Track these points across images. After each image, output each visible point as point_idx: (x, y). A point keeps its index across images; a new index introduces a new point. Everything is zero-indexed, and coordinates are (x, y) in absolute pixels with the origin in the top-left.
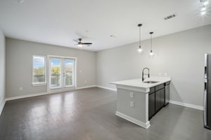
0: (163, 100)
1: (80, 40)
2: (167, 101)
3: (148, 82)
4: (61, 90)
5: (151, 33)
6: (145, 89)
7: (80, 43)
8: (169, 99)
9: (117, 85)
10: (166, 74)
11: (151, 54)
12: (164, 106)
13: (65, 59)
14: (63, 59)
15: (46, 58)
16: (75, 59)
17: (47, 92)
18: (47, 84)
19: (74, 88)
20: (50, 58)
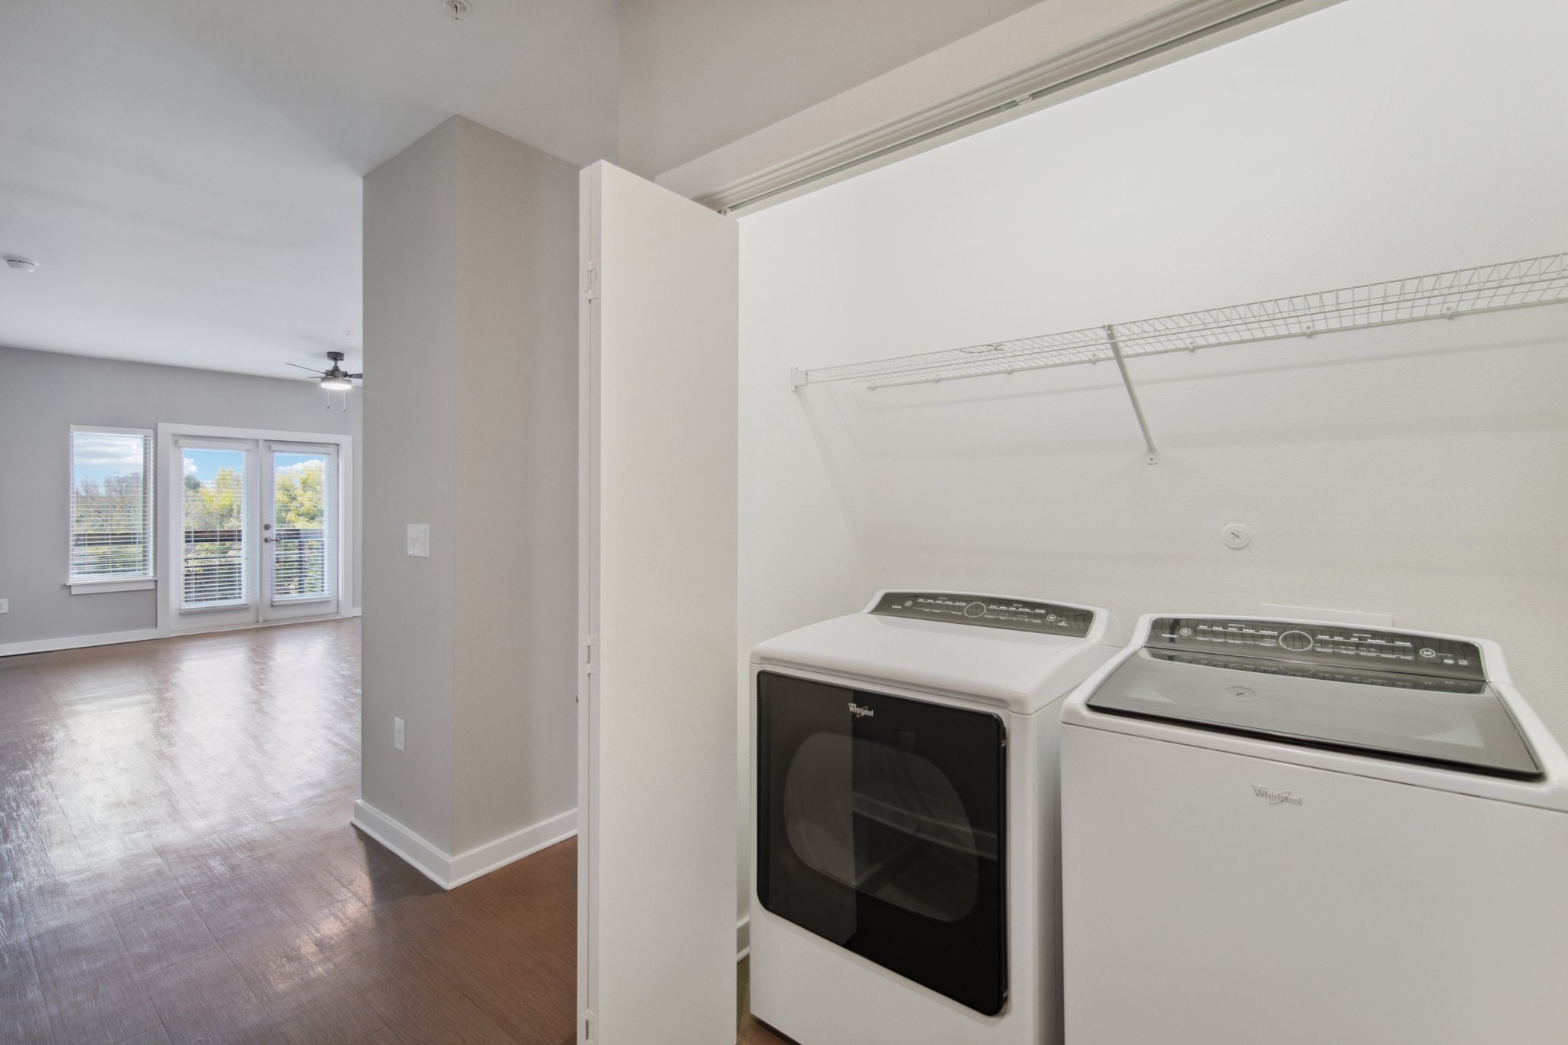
1: (336, 356)
4: (245, 620)
7: (331, 374)
13: (274, 447)
14: (261, 443)
15: (152, 441)
16: (338, 445)
17: (156, 626)
18: (156, 581)
19: (335, 610)
20: (176, 442)
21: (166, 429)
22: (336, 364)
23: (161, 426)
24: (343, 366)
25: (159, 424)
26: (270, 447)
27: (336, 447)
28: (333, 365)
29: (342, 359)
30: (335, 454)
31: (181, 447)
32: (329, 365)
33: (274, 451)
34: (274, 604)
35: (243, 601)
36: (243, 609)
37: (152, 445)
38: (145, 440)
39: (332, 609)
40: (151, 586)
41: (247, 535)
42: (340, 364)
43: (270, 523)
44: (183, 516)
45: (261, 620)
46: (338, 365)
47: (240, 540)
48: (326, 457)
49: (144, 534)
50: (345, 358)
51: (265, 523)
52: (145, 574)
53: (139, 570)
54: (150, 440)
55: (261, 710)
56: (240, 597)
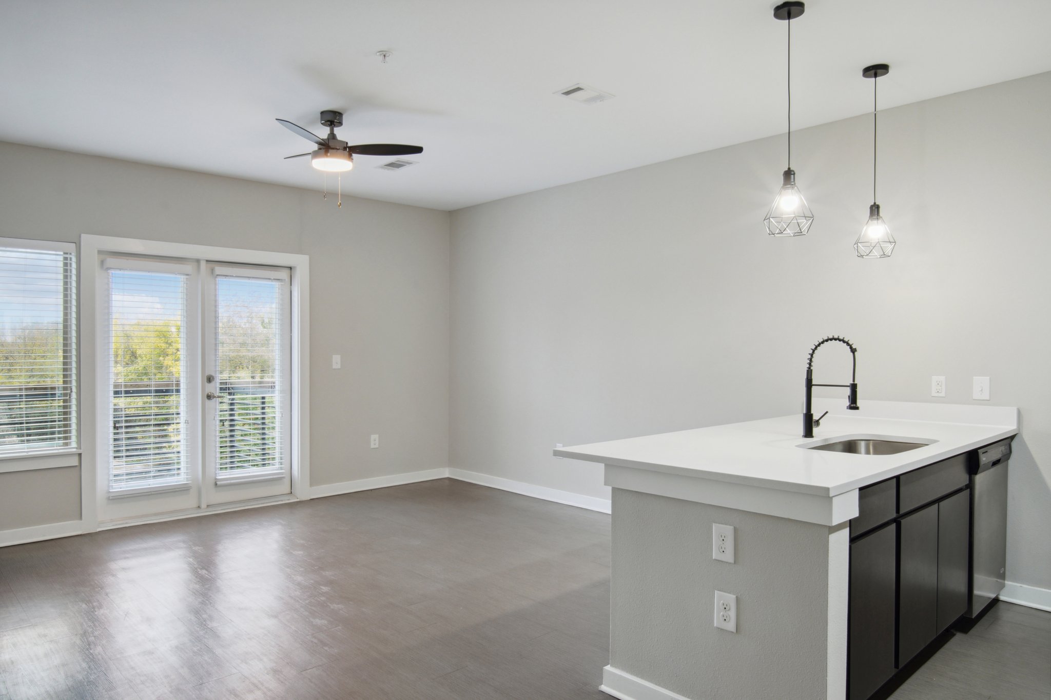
0: (955, 581)
1: (332, 118)
2: (984, 590)
3: (850, 447)
4: (185, 507)
5: (876, 70)
6: (823, 495)
7: (327, 147)
8: (1000, 572)
9: (613, 465)
10: (981, 386)
11: (876, 231)
12: (966, 624)
13: (219, 270)
14: (203, 264)
15: (74, 259)
16: (291, 268)
17: (81, 518)
18: (80, 455)
19: (288, 491)
20: (102, 263)
21: (92, 243)
22: (332, 131)
23: (85, 238)
24: (341, 134)
25: (83, 236)
26: (212, 270)
27: (288, 271)
28: (329, 132)
29: (340, 124)
30: (288, 280)
31: (108, 269)
32: (323, 132)
33: (218, 275)
34: (218, 483)
35: (180, 478)
36: (181, 490)
37: (74, 265)
38: (66, 259)
39: (284, 488)
40: (74, 462)
41: (187, 389)
42: (337, 131)
43: (213, 375)
44: (112, 364)
45: (204, 506)
46: (335, 132)
47: (178, 391)
48: (277, 284)
49: (65, 389)
50: (344, 122)
51: (207, 373)
52: (66, 444)
53: (59, 438)
54: (71, 259)
55: (203, 624)
56: (178, 474)
